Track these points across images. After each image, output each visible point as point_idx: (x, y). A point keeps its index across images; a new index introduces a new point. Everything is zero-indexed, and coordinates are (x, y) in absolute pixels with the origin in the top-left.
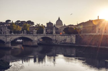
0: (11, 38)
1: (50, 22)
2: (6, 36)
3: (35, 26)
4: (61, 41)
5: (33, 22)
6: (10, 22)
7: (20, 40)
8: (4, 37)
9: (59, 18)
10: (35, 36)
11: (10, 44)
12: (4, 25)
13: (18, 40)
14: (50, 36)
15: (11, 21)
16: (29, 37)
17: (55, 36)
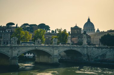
0: (19, 51)
1: (76, 26)
2: (11, 47)
3: (51, 32)
4: (97, 58)
5: (48, 26)
6: (13, 26)
7: (29, 55)
10: (55, 48)
11: (17, 61)
12: (5, 31)
13: (27, 55)
14: (78, 49)
15: (14, 24)
16: (46, 50)
17: (86, 49)
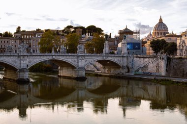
8: (15, 59)
9: (161, 19)
10: (80, 58)
11: (27, 73)
